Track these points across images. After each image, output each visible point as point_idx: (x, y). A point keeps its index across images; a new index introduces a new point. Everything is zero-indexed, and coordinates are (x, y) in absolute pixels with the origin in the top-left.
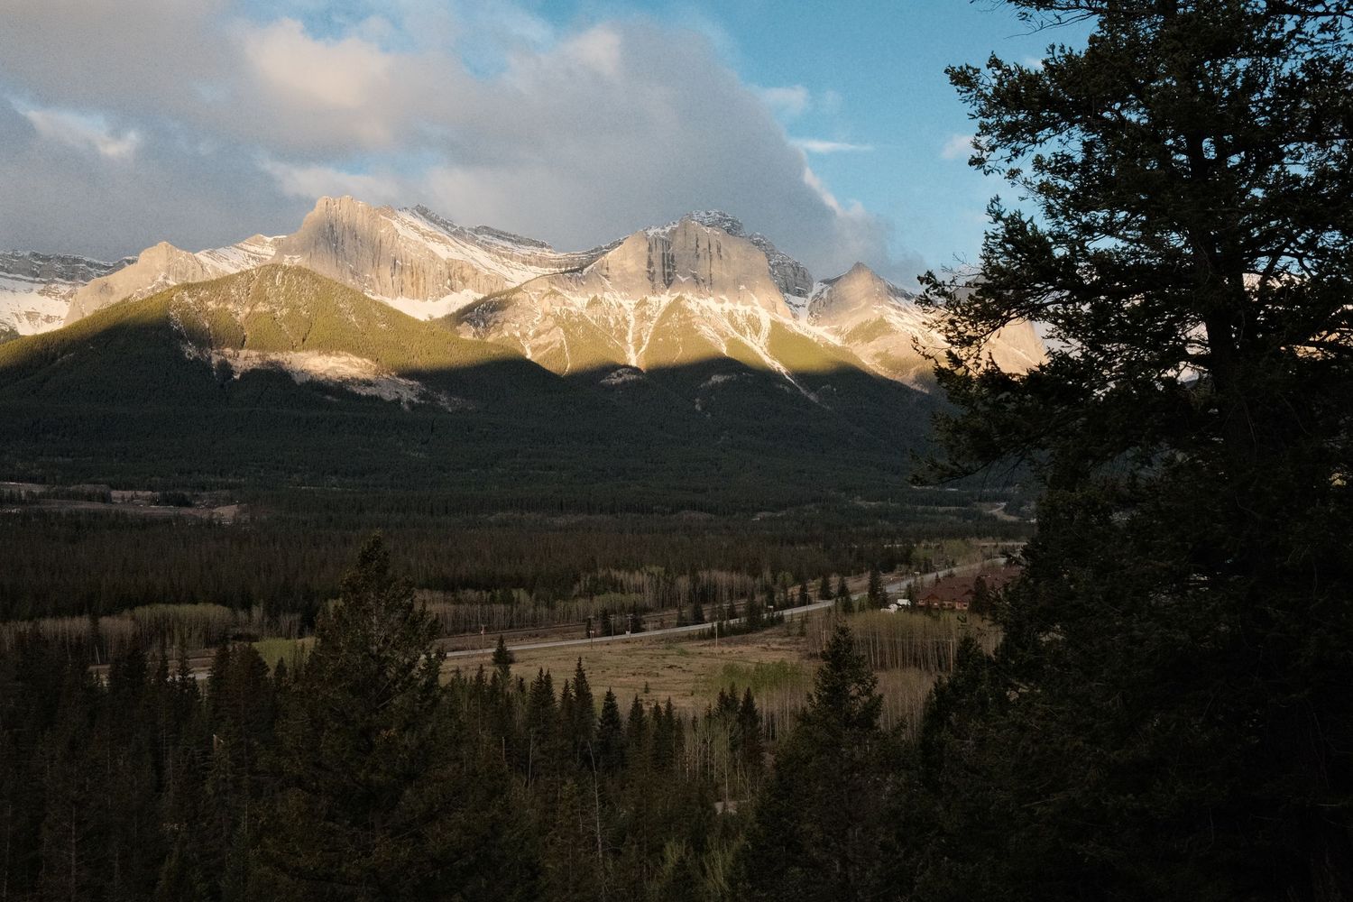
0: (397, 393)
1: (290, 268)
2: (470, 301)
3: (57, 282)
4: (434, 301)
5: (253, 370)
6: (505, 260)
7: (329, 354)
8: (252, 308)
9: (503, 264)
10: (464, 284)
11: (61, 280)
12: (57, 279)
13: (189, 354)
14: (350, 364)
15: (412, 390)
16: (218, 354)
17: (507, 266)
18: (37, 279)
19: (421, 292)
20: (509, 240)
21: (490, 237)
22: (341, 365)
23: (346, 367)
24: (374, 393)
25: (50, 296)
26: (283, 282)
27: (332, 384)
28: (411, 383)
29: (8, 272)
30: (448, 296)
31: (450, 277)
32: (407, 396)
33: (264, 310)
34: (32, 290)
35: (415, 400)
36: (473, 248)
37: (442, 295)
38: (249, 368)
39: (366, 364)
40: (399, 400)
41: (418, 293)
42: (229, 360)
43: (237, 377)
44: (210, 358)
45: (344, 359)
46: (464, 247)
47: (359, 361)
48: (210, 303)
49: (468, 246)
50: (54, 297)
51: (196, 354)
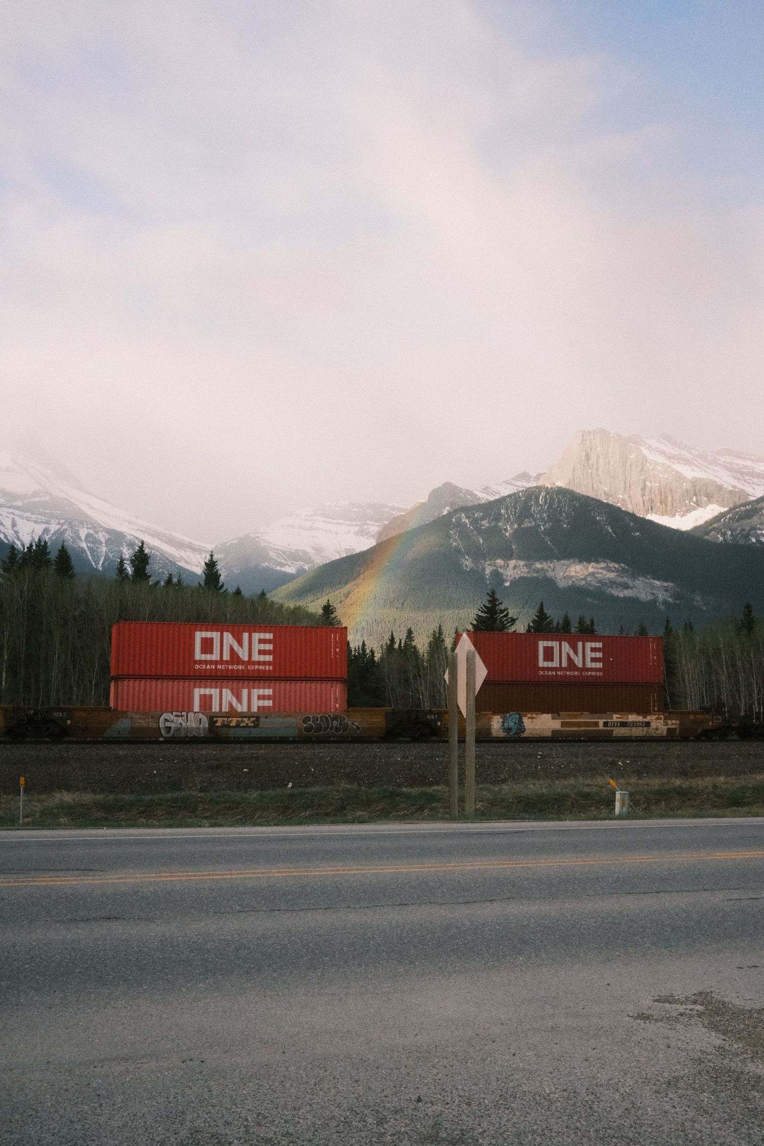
0: (653, 594)
1: (551, 488)
2: (716, 513)
3: (368, 524)
4: (682, 516)
5: (521, 578)
6: (747, 478)
7: (589, 561)
8: (519, 525)
9: (745, 481)
10: (709, 500)
11: (372, 523)
12: (368, 522)
13: (466, 566)
14: (609, 570)
15: (666, 590)
16: (491, 565)
17: (749, 483)
18: (354, 523)
19: (669, 508)
20: (750, 459)
21: (732, 458)
22: (600, 571)
23: (604, 572)
24: (631, 595)
25: (363, 536)
26: (546, 502)
27: (591, 588)
28: (666, 584)
29: (333, 519)
30: (694, 512)
31: (696, 495)
32: (661, 596)
33: (529, 525)
34: (349, 531)
35: (670, 600)
36: (715, 468)
37: (689, 510)
38: (517, 577)
39: (624, 568)
40: (654, 601)
41: (666, 510)
42: (501, 571)
43: (507, 584)
44: (484, 569)
45: (603, 565)
46: (708, 468)
47: (617, 566)
48: (484, 522)
49: (711, 467)
50: (365, 536)
51: (472, 565)
